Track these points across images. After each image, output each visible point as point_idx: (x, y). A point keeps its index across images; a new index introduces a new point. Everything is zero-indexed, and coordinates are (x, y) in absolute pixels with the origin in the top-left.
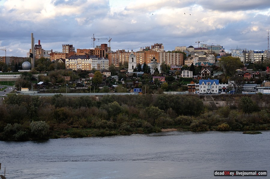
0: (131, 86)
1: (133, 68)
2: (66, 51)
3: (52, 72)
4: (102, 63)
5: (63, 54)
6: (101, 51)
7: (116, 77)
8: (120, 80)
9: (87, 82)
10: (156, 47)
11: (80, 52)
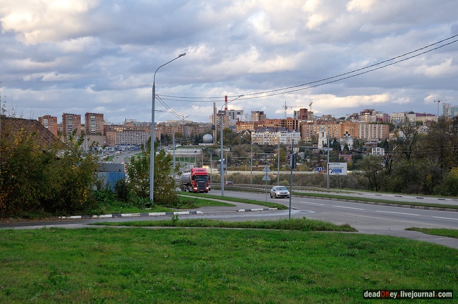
0: (315, 165)
1: (323, 144)
2: (255, 119)
3: (236, 147)
4: (293, 136)
5: (251, 123)
6: (294, 121)
7: (302, 154)
8: (305, 157)
9: (270, 160)
10: (366, 113)
11: (269, 123)
